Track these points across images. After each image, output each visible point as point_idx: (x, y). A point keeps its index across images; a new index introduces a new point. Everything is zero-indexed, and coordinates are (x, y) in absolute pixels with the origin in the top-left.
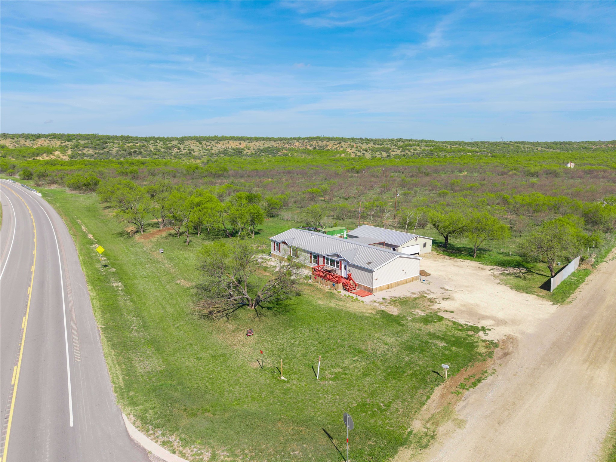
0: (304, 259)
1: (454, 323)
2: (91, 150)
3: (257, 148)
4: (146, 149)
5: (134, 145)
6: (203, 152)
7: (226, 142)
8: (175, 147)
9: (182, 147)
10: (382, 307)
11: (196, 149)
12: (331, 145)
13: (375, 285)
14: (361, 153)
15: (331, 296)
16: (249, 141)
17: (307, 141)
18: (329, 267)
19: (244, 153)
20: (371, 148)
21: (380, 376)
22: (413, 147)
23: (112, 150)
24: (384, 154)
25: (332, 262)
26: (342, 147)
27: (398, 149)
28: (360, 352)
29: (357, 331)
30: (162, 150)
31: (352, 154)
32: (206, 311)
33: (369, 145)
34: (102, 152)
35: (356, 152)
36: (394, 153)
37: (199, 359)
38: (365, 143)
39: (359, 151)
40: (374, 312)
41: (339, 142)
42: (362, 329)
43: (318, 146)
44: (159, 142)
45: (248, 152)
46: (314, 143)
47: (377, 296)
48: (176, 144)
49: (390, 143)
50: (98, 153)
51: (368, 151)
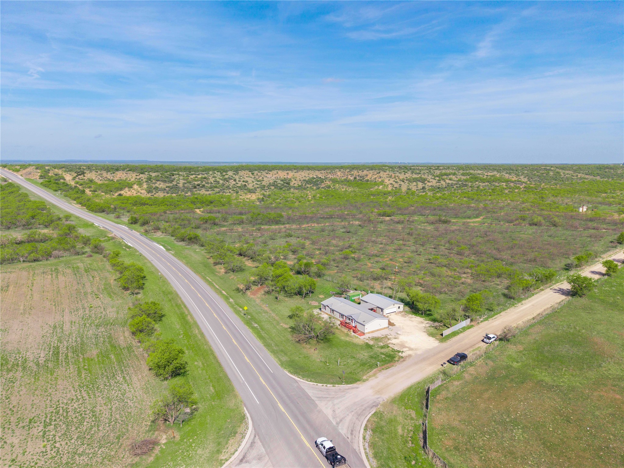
0: (337, 315)
1: (393, 349)
2: (162, 183)
3: (303, 179)
4: (207, 181)
5: (196, 177)
6: (256, 184)
7: (275, 172)
8: (232, 179)
9: (237, 177)
10: (367, 341)
11: (250, 180)
12: (370, 175)
13: (366, 331)
14: (398, 184)
15: (347, 335)
16: (296, 171)
17: (348, 170)
18: (348, 321)
19: (292, 184)
20: (409, 177)
21: (358, 365)
22: (450, 176)
23: (179, 183)
24: (420, 185)
25: (349, 319)
26: (380, 177)
27: (434, 179)
28: (354, 358)
29: (355, 350)
30: (221, 182)
31: (390, 186)
32: (297, 340)
33: (407, 175)
34: (171, 185)
35: (394, 183)
36: (430, 184)
37: (300, 357)
38: (403, 173)
39: (396, 182)
40: (363, 343)
41: (378, 172)
42: (357, 350)
43: (358, 176)
44: (216, 173)
45: (295, 184)
46: (355, 172)
47: (366, 336)
48: (232, 175)
49: (428, 171)
50: (169, 187)
51: (405, 181)
